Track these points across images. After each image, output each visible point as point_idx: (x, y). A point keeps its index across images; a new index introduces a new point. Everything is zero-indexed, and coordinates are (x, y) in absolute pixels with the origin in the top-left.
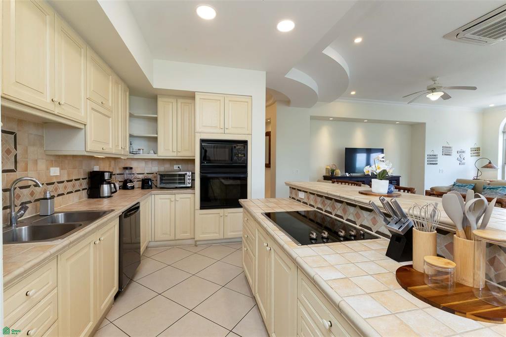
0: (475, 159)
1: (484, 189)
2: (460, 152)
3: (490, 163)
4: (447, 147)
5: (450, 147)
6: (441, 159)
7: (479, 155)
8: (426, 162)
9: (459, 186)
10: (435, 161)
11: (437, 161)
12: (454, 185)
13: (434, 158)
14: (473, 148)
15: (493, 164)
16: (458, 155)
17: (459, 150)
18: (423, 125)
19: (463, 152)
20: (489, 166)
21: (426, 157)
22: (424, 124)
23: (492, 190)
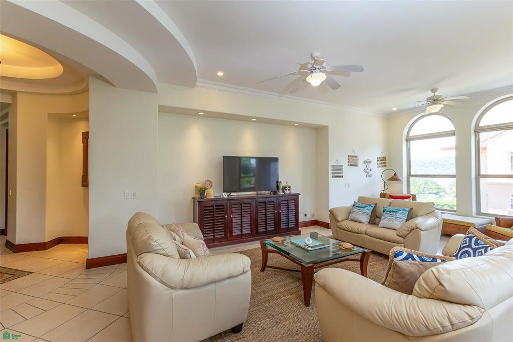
0: (382, 169)
1: (384, 211)
2: (366, 162)
3: (395, 175)
4: (353, 157)
5: (356, 157)
6: (347, 170)
7: (386, 166)
8: (330, 175)
9: (359, 207)
10: (341, 173)
11: (342, 173)
12: (354, 206)
13: (339, 170)
14: (380, 158)
15: (398, 176)
16: (365, 165)
17: (366, 160)
18: (325, 128)
19: (370, 162)
20: (394, 178)
21: (330, 168)
22: (327, 127)
23: (392, 213)
